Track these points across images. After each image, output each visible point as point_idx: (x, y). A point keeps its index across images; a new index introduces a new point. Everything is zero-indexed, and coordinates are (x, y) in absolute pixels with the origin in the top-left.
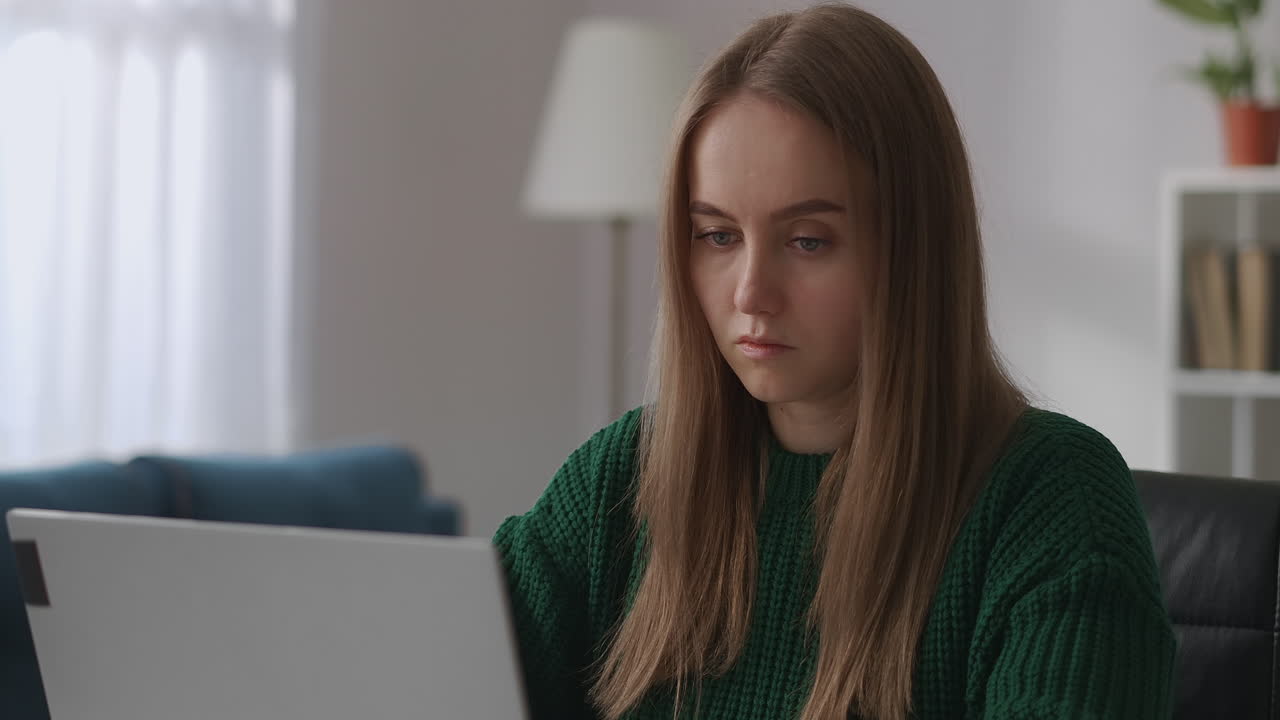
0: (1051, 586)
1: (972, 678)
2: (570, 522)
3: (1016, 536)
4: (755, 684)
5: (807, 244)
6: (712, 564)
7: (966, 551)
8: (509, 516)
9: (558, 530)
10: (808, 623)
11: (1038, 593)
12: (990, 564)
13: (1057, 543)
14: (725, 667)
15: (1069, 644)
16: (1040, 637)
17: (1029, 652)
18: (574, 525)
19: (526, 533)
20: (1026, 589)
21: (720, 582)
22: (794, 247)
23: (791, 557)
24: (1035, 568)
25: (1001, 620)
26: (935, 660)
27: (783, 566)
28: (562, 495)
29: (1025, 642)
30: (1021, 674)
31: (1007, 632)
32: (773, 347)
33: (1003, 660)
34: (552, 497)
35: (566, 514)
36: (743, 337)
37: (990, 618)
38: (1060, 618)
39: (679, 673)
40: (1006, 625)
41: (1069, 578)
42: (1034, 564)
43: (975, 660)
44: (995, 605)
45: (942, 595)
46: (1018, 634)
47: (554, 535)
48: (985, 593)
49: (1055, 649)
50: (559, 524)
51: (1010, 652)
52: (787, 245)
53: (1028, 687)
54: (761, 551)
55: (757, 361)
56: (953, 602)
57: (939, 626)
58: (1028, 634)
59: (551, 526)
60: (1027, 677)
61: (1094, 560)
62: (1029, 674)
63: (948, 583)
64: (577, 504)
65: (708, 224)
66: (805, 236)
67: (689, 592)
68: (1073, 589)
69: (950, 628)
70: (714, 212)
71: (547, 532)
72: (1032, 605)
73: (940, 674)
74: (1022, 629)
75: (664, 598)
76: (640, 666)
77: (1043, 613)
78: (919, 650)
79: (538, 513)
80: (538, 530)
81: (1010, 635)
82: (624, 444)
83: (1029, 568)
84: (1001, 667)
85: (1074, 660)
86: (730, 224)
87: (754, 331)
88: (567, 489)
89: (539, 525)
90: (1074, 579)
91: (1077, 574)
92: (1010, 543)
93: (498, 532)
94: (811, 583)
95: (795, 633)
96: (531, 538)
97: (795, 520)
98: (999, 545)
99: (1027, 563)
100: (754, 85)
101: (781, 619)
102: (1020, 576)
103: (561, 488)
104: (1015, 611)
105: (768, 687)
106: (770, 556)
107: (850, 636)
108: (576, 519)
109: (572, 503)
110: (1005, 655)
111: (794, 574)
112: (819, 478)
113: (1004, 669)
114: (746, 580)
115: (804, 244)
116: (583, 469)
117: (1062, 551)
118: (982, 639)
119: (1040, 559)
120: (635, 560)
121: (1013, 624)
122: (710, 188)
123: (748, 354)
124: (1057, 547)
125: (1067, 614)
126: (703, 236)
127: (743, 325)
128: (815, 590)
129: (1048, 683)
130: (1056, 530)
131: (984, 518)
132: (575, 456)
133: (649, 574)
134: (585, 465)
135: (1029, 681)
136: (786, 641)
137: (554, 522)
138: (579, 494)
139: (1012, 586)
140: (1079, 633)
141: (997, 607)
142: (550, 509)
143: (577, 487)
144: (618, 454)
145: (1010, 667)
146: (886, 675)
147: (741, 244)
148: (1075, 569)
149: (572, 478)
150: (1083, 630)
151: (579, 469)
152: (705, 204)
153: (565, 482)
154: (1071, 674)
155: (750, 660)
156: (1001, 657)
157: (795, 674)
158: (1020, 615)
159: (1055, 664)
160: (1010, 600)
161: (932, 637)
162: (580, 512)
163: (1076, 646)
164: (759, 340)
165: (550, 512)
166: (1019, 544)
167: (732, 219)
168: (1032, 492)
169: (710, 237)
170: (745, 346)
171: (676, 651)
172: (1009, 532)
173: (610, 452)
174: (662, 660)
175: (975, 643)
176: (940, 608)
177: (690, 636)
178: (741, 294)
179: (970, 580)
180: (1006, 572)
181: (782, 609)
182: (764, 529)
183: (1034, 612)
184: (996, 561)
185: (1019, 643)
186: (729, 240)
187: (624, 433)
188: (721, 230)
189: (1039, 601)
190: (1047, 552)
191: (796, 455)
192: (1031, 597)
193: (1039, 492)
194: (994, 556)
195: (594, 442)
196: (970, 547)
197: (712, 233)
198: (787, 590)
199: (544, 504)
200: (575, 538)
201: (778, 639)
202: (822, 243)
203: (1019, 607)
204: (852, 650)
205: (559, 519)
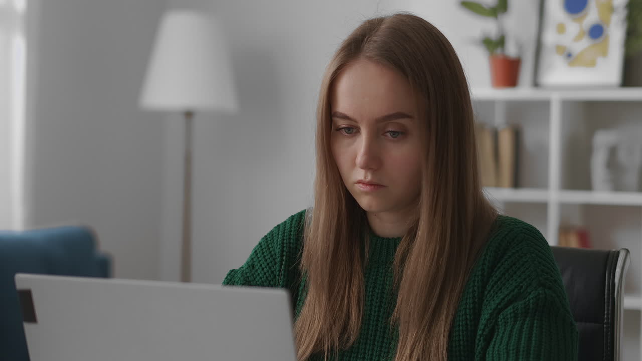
0: (520, 304)
1: (478, 349)
2: (265, 273)
3: (500, 278)
4: (365, 353)
5: (394, 134)
6: (341, 293)
7: (474, 286)
8: (232, 269)
9: (258, 278)
10: (391, 323)
11: (513, 308)
12: (486, 293)
13: (521, 282)
14: (349, 345)
15: (530, 334)
16: (515, 330)
17: (510, 337)
18: (267, 275)
19: (242, 279)
20: (506, 306)
21: (346, 302)
22: (386, 136)
23: (382, 289)
24: (510, 296)
25: (494, 321)
26: (459, 341)
27: (378, 293)
28: (260, 259)
29: (507, 333)
30: (507, 349)
31: (496, 327)
32: (375, 186)
33: (495, 341)
34: (255, 260)
35: (263, 269)
36: (360, 180)
37: (488, 320)
38: (525, 320)
39: (326, 346)
40: (496, 323)
41: (529, 300)
42: (510, 293)
43: (480, 341)
44: (491, 313)
45: (462, 308)
46: (503, 329)
47: (256, 280)
48: (484, 307)
49: (523, 336)
50: (259, 274)
51: (499, 337)
52: (383, 135)
53: (511, 355)
54: (366, 286)
55: (367, 193)
56: (468, 311)
57: (461, 324)
58: (509, 328)
59: (254, 275)
60: (510, 350)
61: (540, 292)
62: (511, 348)
63: (464, 302)
64: (268, 264)
65: (342, 123)
66: (392, 130)
67: (330, 307)
68: (531, 306)
69: (467, 324)
70: (345, 117)
71: (253, 278)
72: (511, 313)
73: (462, 347)
74: (505, 325)
75: (317, 311)
76: (305, 344)
77: (516, 317)
78: (450, 336)
79: (247, 268)
80: (248, 277)
81: (498, 329)
82: (292, 233)
83: (508, 295)
84: (495, 345)
85: (533, 342)
86: (353, 123)
87: (365, 178)
88: (262, 256)
89: (248, 275)
90: (531, 301)
91: (532, 298)
92: (496, 282)
93: (226, 278)
94: (393, 302)
95: (385, 328)
96: (245, 282)
97: (384, 271)
98: (491, 283)
99: (506, 293)
100: (368, 54)
101: (378, 320)
102: (503, 299)
103: (259, 255)
104: (501, 317)
105: (372, 355)
106: (371, 289)
107: (415, 329)
108: (268, 272)
109: (266, 264)
110: (496, 339)
111: (384, 298)
112: (395, 250)
113: (497, 346)
114: (359, 301)
115: (392, 134)
116: (270, 246)
117: (524, 287)
118: (484, 330)
119: (513, 290)
120: (300, 292)
121: (500, 323)
122: (344, 105)
123: (362, 189)
124: (521, 285)
125: (528, 319)
126: (339, 129)
127: (359, 174)
128: (395, 306)
129: (521, 353)
130: (520, 276)
131: (483, 269)
132: (265, 238)
133: (308, 298)
134: (271, 244)
135: (511, 352)
136: (380, 331)
137: (256, 273)
138: (269, 258)
139: (499, 304)
140: (535, 328)
141: (491, 314)
142: (253, 266)
143: (267, 255)
144: (290, 239)
145: (500, 345)
146: (433, 349)
147: (359, 134)
148: (531, 296)
149: (264, 250)
150: (537, 327)
151: (268, 246)
152: (341, 113)
153: (261, 252)
154: (532, 349)
155: (361, 341)
156: (494, 340)
157: (386, 348)
158: (504, 318)
159: (524, 343)
160: (498, 311)
161: (457, 329)
162: (270, 268)
163: (534, 335)
164: (369, 182)
165: (253, 267)
166: (501, 283)
167: (356, 122)
168: (506, 257)
169: (343, 130)
170: (361, 185)
171: (324, 337)
172: (496, 277)
173: (285, 238)
174: (316, 342)
175: (480, 332)
176: (461, 315)
177: (331, 329)
178: (360, 159)
179: (476, 300)
180: (495, 297)
181: (378, 316)
182: (367, 275)
183: (511, 318)
184: (490, 291)
185: (503, 333)
186: (353, 131)
187: (291, 227)
188: (349, 126)
189: (514, 311)
190: (516, 287)
191: (383, 238)
192: (509, 310)
193: (510, 257)
194: (488, 288)
195: (275, 232)
196: (476, 284)
197: (344, 128)
198: (380, 306)
199: (250, 264)
200: (268, 281)
201: (376, 330)
202: (401, 134)
203: (503, 314)
204: (416, 337)
205: (259, 272)
